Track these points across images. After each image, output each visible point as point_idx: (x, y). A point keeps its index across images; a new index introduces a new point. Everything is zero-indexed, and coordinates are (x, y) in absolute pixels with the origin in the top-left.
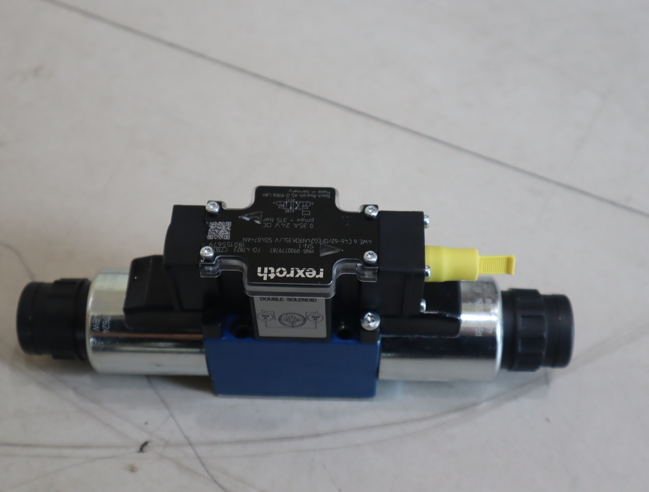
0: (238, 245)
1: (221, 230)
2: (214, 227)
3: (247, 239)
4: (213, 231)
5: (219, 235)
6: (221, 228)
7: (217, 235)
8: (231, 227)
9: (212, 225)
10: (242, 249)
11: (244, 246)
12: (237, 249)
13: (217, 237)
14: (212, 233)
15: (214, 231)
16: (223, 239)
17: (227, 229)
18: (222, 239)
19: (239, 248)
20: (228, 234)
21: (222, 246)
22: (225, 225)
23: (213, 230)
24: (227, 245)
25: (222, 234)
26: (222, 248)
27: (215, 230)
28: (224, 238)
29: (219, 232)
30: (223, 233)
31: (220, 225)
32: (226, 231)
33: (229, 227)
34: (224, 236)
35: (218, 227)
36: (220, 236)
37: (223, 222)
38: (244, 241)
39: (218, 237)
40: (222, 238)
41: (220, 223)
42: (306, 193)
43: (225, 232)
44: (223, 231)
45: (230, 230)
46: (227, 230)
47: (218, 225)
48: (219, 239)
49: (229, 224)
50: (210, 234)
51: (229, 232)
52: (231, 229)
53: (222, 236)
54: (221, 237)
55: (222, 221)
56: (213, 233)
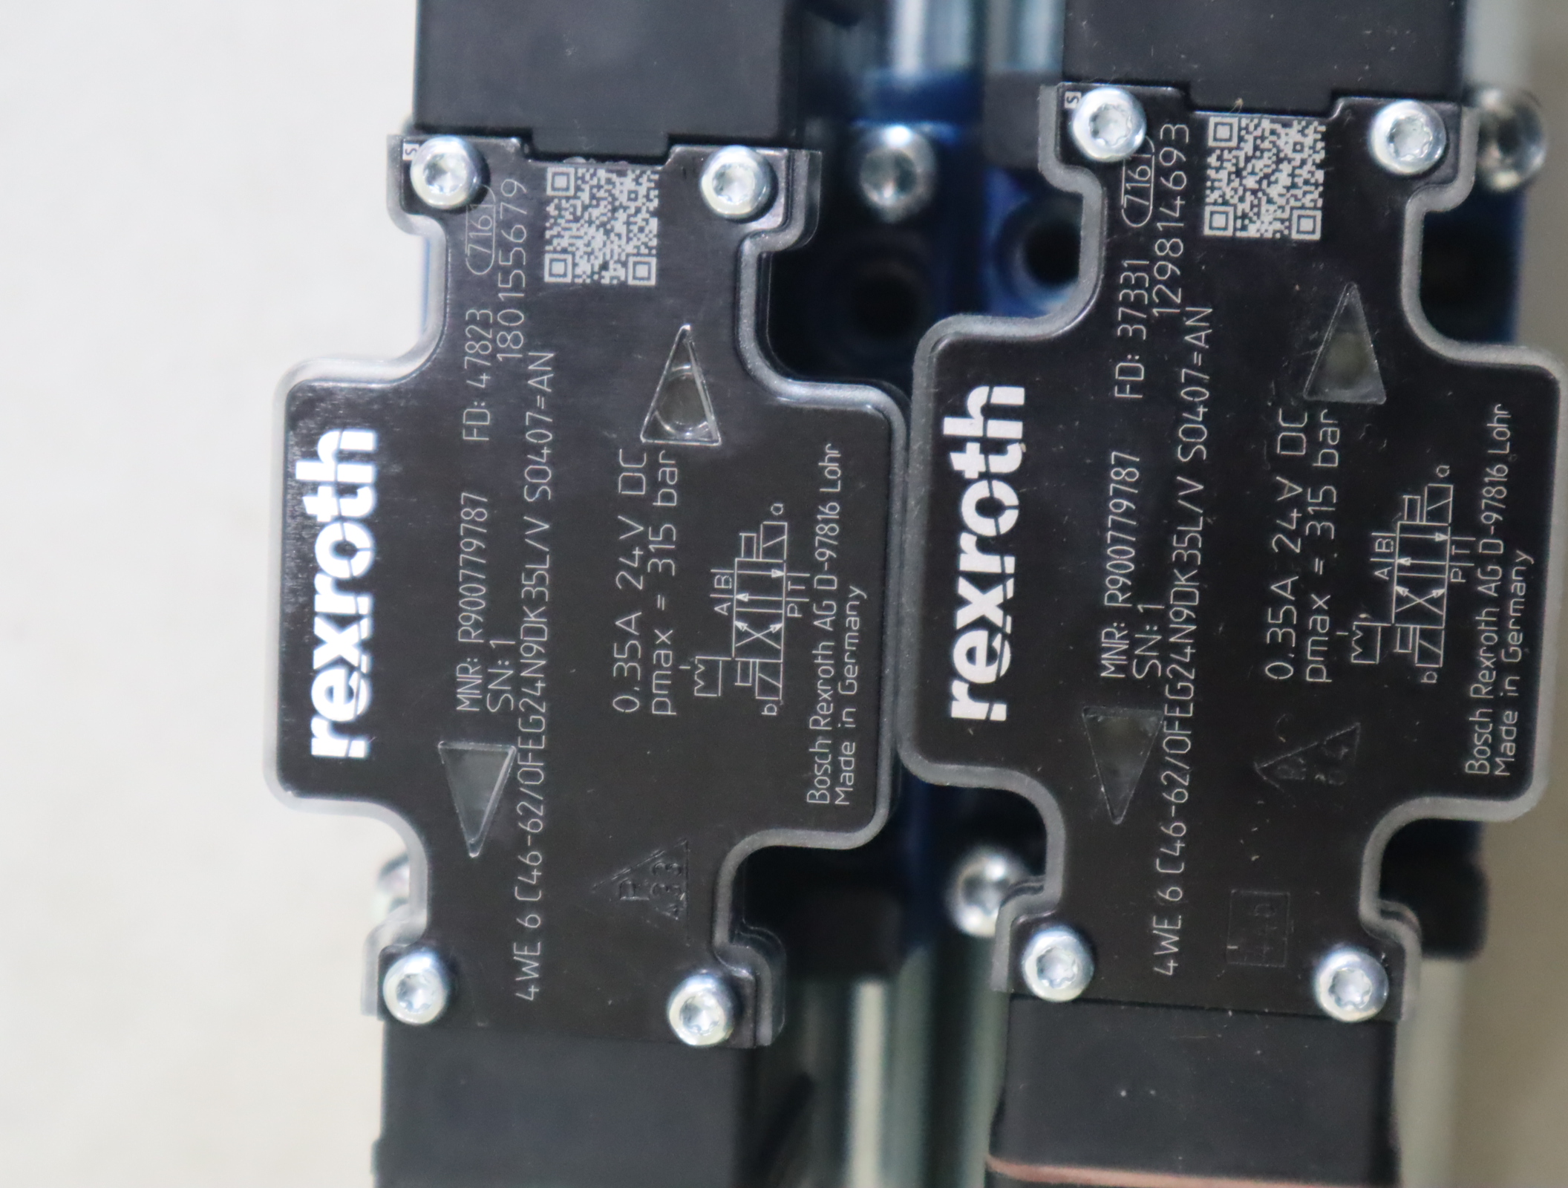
0: (509, 329)
1: (607, 233)
2: (623, 199)
3: (543, 373)
4: (602, 194)
5: (574, 226)
6: (619, 236)
7: (574, 213)
8: (623, 285)
9: (638, 184)
10: (485, 348)
11: (500, 356)
12: (485, 324)
13: (561, 216)
14: (587, 188)
15: (599, 200)
16: (548, 248)
17: (612, 265)
18: (549, 242)
19: (490, 336)
20: (579, 271)
21: (505, 246)
22: (638, 254)
23: (609, 191)
24: (506, 271)
25: (580, 243)
26: (490, 247)
27: (603, 203)
28: (555, 251)
29: (590, 222)
30: (588, 245)
31: (635, 228)
32: (597, 263)
33: (621, 273)
34: (564, 251)
35: (621, 216)
36: (567, 234)
37: (654, 242)
38: (533, 360)
39: (561, 221)
40: (555, 242)
41: (654, 223)
42: (839, 676)
43: (589, 254)
44: (597, 243)
45: (606, 281)
46: (605, 266)
47: (639, 219)
48: (551, 228)
49: (645, 274)
50: (583, 178)
51: (591, 276)
52: (611, 287)
53: (564, 243)
54: (559, 236)
55: (661, 235)
56: (585, 196)
